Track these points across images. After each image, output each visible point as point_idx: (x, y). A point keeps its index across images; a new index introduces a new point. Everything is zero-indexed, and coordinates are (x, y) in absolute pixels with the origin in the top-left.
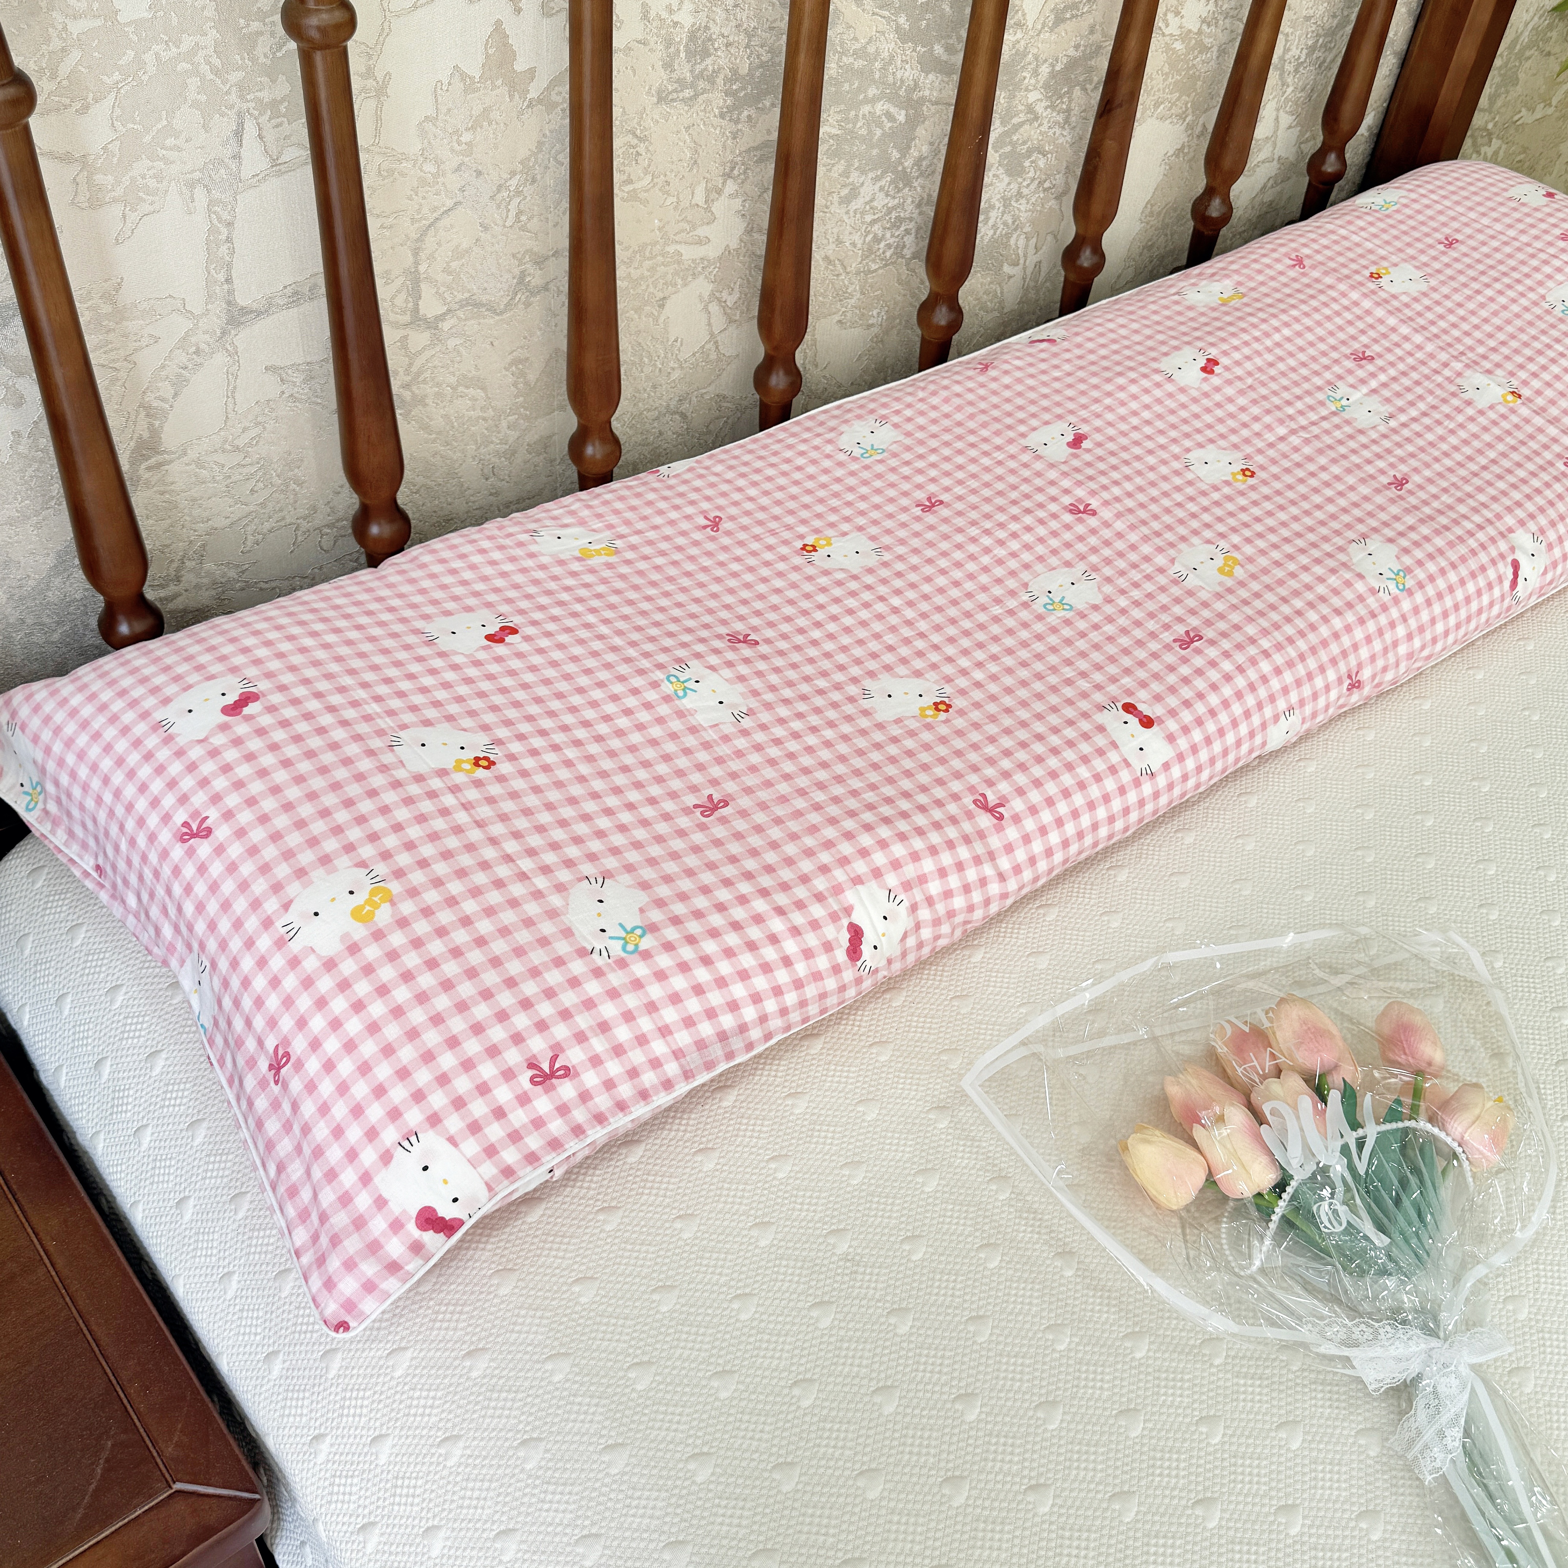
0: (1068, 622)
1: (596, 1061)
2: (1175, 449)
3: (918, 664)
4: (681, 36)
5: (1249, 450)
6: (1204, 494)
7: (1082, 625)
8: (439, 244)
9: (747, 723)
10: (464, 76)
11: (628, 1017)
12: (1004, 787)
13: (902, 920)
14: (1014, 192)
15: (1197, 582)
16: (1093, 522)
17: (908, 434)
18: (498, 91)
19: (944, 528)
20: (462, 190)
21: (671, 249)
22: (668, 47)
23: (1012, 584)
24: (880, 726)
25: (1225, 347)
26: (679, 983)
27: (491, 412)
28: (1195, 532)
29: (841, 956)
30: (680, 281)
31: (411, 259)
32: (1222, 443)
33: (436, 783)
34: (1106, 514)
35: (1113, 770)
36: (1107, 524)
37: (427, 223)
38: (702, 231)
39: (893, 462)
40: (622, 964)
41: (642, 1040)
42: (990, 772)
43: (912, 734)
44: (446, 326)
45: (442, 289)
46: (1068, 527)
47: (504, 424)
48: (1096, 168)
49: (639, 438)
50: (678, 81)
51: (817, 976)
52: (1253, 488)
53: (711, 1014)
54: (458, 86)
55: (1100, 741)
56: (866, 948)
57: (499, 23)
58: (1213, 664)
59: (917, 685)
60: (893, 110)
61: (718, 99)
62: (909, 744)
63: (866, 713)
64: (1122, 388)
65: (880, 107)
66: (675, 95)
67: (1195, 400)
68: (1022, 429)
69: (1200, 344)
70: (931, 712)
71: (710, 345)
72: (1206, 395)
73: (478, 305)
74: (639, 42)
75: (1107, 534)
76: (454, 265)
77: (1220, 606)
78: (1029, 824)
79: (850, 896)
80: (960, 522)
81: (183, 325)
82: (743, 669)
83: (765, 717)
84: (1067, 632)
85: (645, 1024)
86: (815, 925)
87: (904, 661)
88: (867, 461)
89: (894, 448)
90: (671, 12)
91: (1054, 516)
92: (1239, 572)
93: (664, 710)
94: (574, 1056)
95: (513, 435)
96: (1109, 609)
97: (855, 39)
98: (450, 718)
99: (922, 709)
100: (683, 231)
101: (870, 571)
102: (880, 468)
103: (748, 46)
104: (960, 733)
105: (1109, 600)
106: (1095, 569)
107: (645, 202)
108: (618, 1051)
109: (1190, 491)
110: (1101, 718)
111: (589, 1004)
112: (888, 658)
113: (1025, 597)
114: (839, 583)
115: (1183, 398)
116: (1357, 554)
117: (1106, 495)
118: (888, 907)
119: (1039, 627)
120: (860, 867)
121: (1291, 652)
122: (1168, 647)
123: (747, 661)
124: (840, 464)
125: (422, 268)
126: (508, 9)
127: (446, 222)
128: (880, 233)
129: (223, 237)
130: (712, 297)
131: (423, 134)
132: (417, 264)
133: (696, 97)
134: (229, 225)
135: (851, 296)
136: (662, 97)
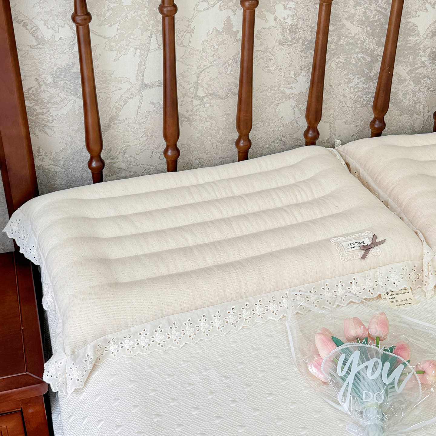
4: (287, 27)
8: (205, 76)
10: (217, 30)
14: (417, 90)
18: (227, 36)
20: (214, 61)
21: (282, 89)
22: (283, 29)
27: (217, 128)
30: (284, 99)
31: (196, 79)
37: (202, 69)
38: (292, 85)
44: (205, 100)
45: (205, 89)
47: (221, 133)
49: (267, 146)
50: (286, 39)
54: (215, 33)
57: (229, 17)
60: (365, 56)
61: (300, 46)
65: (360, 55)
66: (285, 43)
71: (295, 121)
73: (215, 95)
74: (273, 27)
76: (209, 83)
81: (129, 86)
90: (285, 19)
95: (224, 137)
100: (286, 84)
103: (310, 32)
107: (273, 74)
125: (199, 82)
126: (232, 13)
127: (208, 70)
128: (361, 96)
129: (143, 64)
130: (296, 106)
131: (203, 45)
132: (198, 80)
133: (292, 45)
134: (145, 61)
135: (349, 115)
136: (280, 43)
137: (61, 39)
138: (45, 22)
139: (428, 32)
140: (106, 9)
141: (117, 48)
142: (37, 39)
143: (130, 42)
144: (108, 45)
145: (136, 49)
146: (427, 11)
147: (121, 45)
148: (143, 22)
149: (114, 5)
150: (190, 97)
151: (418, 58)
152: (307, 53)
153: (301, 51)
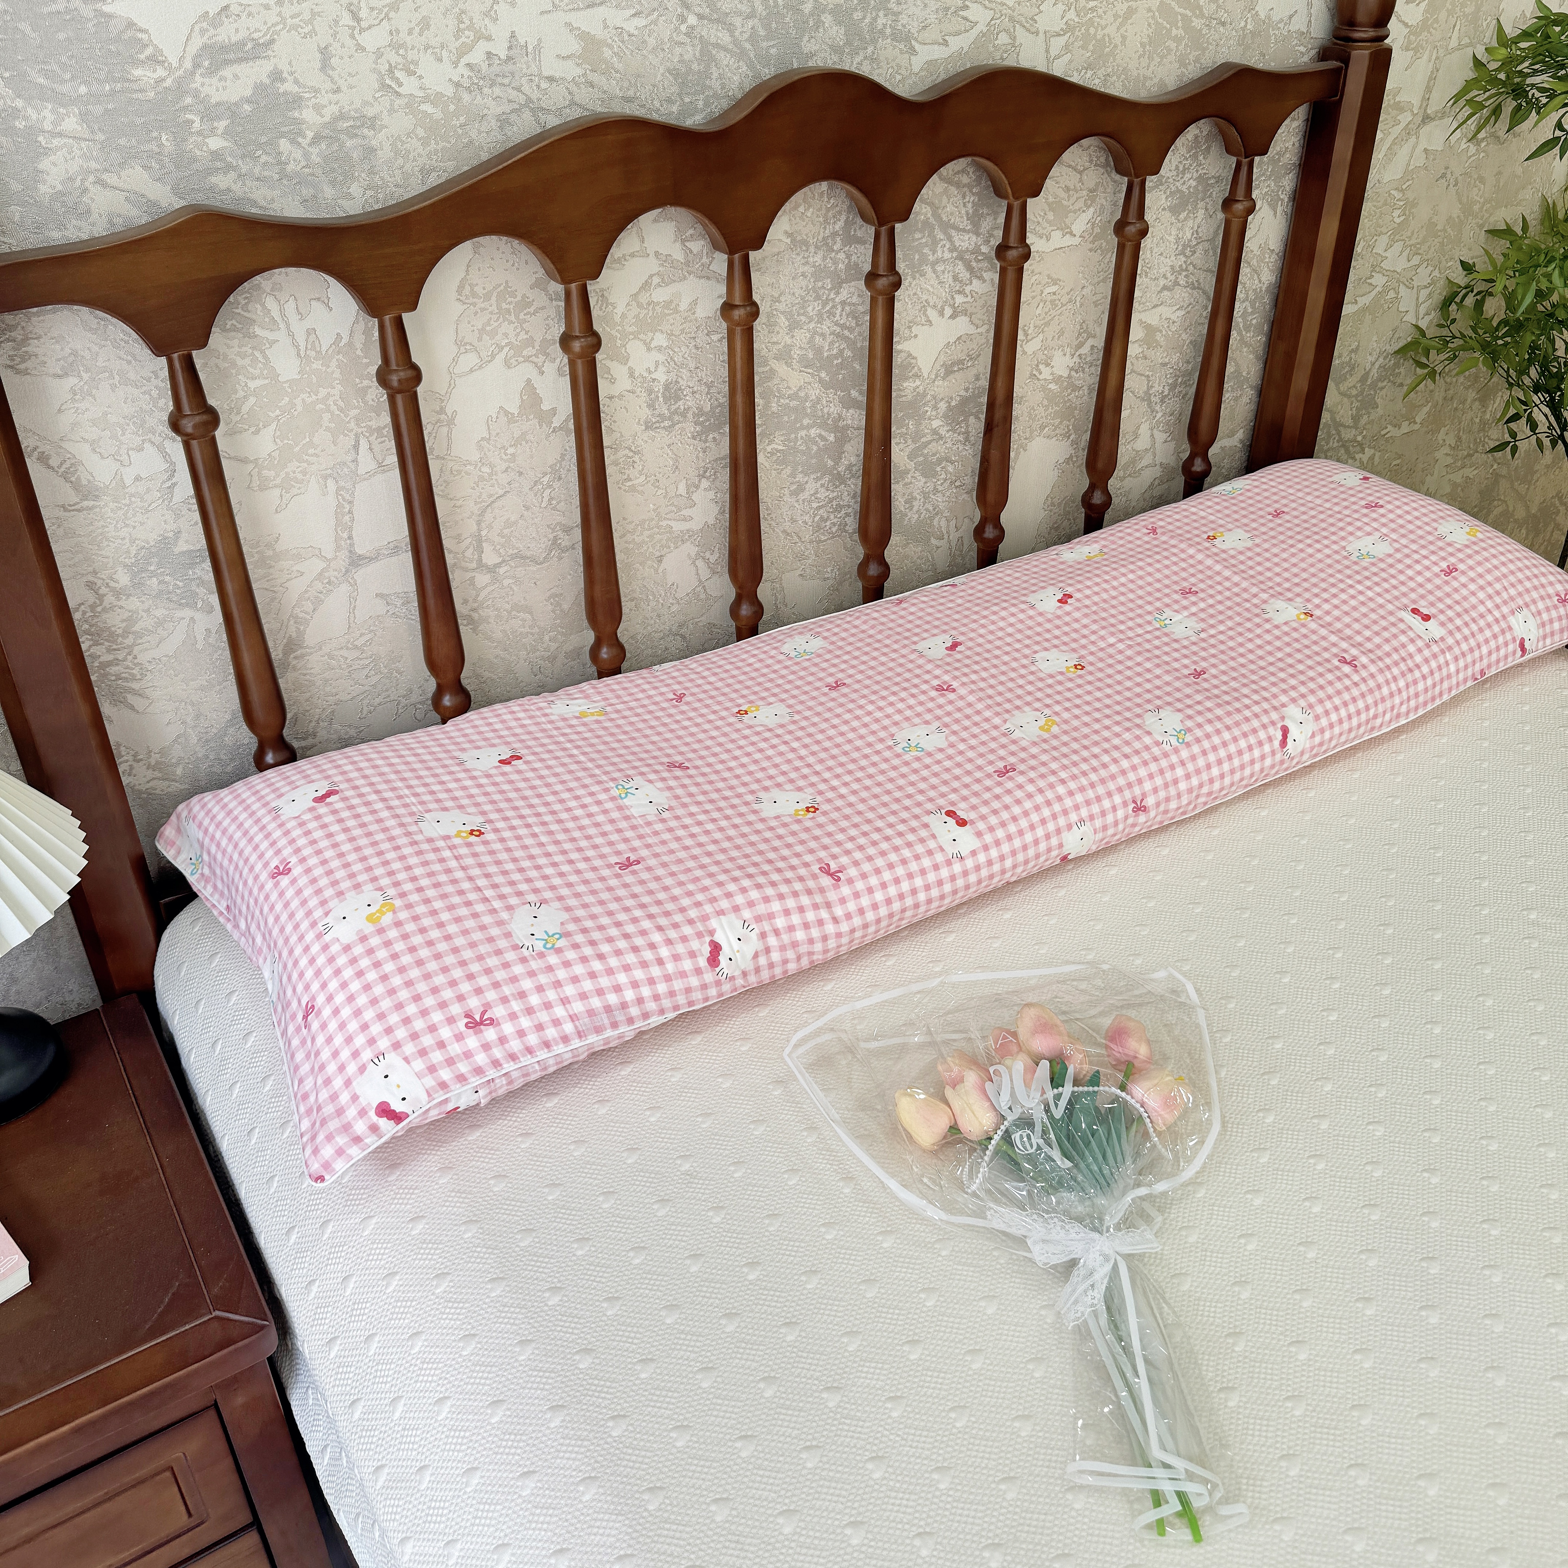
0: (918, 759)
1: (513, 1016)
2: (1027, 652)
3: (801, 783)
4: (658, 388)
5: (1083, 652)
6: (1041, 680)
7: (928, 761)
8: (495, 518)
10: (506, 413)
11: (540, 989)
12: (844, 860)
13: (753, 944)
14: (931, 488)
15: (1022, 735)
16: (951, 696)
17: (832, 643)
18: (531, 422)
19: (842, 700)
20: (509, 483)
21: (664, 523)
22: (650, 394)
23: (882, 734)
24: (763, 820)
25: (1079, 586)
26: (579, 969)
27: (536, 630)
29: (702, 962)
30: (672, 545)
31: (475, 527)
34: (962, 691)
35: (930, 853)
36: (962, 698)
37: (486, 504)
38: (685, 512)
39: (817, 660)
40: (541, 955)
41: (548, 1006)
42: (836, 850)
43: (785, 825)
44: (502, 571)
45: (498, 547)
46: (932, 699)
47: (547, 638)
48: (986, 470)
49: (649, 651)
50: (659, 416)
51: (683, 974)
52: (1080, 676)
53: (600, 992)
54: (503, 419)
55: (923, 833)
56: (723, 959)
57: (529, 381)
58: (1020, 787)
59: (797, 796)
60: (824, 433)
61: (690, 427)
62: (781, 831)
63: (755, 812)
64: (995, 613)
65: (814, 432)
66: (658, 425)
67: (1049, 621)
68: (915, 639)
70: (802, 812)
71: (700, 588)
72: (1059, 617)
73: (523, 558)
74: (627, 390)
75: (960, 704)
76: (506, 531)
77: (1034, 750)
78: (860, 885)
79: (714, 923)
80: (854, 696)
81: (320, 565)
82: (673, 783)
83: (680, 812)
84: (916, 765)
85: (551, 995)
86: (684, 939)
87: (792, 781)
90: (650, 372)
91: (924, 692)
92: (1055, 729)
93: (609, 805)
94: (498, 1012)
95: (554, 646)
96: (951, 751)
99: (797, 811)
100: (671, 511)
101: (782, 726)
104: (820, 826)
105: (952, 745)
106: (946, 725)
107: (641, 491)
108: (530, 1011)
109: (1031, 678)
110: (926, 819)
111: (514, 979)
112: (781, 779)
113: (891, 743)
114: (758, 733)
115: (1040, 619)
116: (1150, 720)
117: (965, 680)
118: (741, 933)
119: (896, 762)
120: (724, 904)
121: (1084, 781)
123: (677, 778)
124: (779, 662)
125: (483, 533)
126: (535, 372)
127: (499, 504)
128: (825, 515)
129: (347, 510)
130: (698, 554)
131: (480, 448)
132: (479, 530)
133: (673, 425)
134: (350, 502)
135: (807, 558)
136: (648, 426)
137: (138, 478)
138: (94, 445)
139: (937, 366)
140: (241, 394)
141: (278, 481)
142: (76, 486)
143: (310, 464)
144: (255, 478)
145: (325, 478)
146: (930, 323)
147: (287, 474)
148: (332, 414)
149: (258, 383)
150: (466, 570)
151: (925, 423)
152: (706, 441)
153: (694, 438)
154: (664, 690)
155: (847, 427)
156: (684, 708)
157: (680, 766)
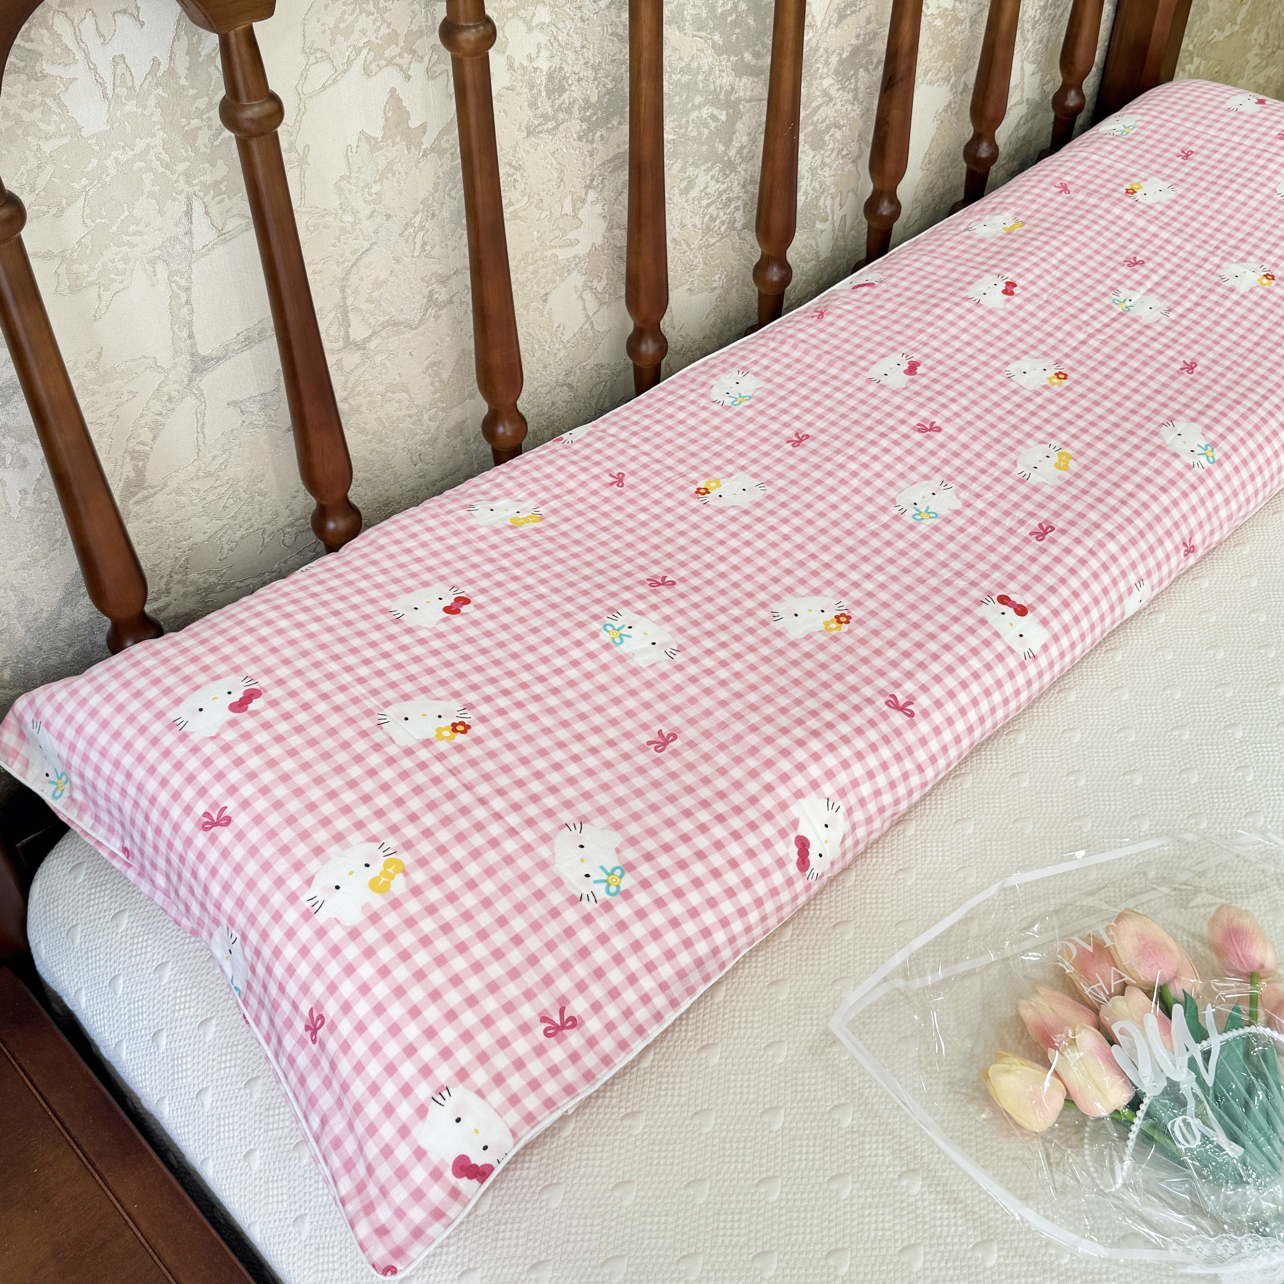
0: (936, 529)
2: (996, 364)
3: (815, 583)
4: (541, 79)
5: (1058, 355)
6: (1029, 400)
7: (949, 530)
8: (361, 279)
9: (679, 658)
10: (368, 138)
12: (909, 686)
13: (841, 825)
15: (1040, 479)
16: (940, 437)
17: (768, 380)
18: (397, 147)
19: (815, 459)
20: (376, 232)
21: (549, 253)
22: (531, 90)
23: (881, 501)
24: (793, 644)
25: (1018, 270)
27: (414, 410)
28: (1029, 435)
30: (558, 278)
31: (340, 295)
32: (1034, 353)
33: (424, 754)
34: (950, 429)
35: (1000, 658)
36: (952, 438)
37: (350, 264)
38: (572, 235)
39: (761, 406)
42: (895, 674)
43: (822, 647)
44: (372, 345)
45: (367, 316)
46: (919, 445)
47: (426, 417)
48: (886, 134)
50: (542, 116)
54: (365, 147)
55: (984, 633)
56: (813, 858)
57: (393, 90)
58: (1065, 550)
59: (818, 602)
60: (716, 112)
61: (576, 126)
62: (821, 657)
63: (779, 634)
64: (940, 317)
65: (706, 111)
66: (540, 128)
67: (1003, 319)
68: (863, 364)
69: (997, 271)
70: (834, 625)
71: (588, 326)
72: (1011, 313)
73: (396, 324)
74: (508, 87)
75: (954, 446)
76: (375, 294)
77: (1063, 498)
78: (937, 717)
80: (826, 452)
81: (156, 379)
82: (667, 610)
83: (694, 651)
84: (937, 538)
86: (767, 844)
87: (802, 582)
88: (738, 408)
89: (759, 394)
90: (531, 59)
91: (906, 436)
92: (1073, 466)
93: (606, 657)
95: (434, 425)
96: (969, 513)
97: (681, 59)
98: (425, 690)
99: (827, 624)
100: (556, 237)
101: (758, 505)
102: (750, 413)
103: (595, 79)
104: (863, 641)
107: (525, 219)
109: (1016, 399)
110: (982, 611)
112: (788, 581)
114: (734, 519)
115: (993, 319)
116: (1168, 436)
117: (946, 413)
118: (828, 815)
119: (912, 536)
120: (799, 781)
121: (1132, 531)
122: (1026, 541)
123: (668, 601)
124: (716, 414)
125: (349, 302)
126: (400, 78)
127: (365, 260)
128: (715, 213)
129: (183, 301)
130: (585, 286)
131: (340, 191)
132: (344, 298)
133: (557, 127)
134: (188, 290)
135: (696, 268)
136: (531, 132)
139: (831, 12)
141: (93, 276)
143: (132, 246)
144: (64, 278)
145: (153, 262)
147: (104, 264)
148: (155, 172)
150: (332, 352)
152: (592, 142)
153: (580, 139)
154: (596, 471)
155: (738, 101)
156: (631, 494)
157: (663, 583)
